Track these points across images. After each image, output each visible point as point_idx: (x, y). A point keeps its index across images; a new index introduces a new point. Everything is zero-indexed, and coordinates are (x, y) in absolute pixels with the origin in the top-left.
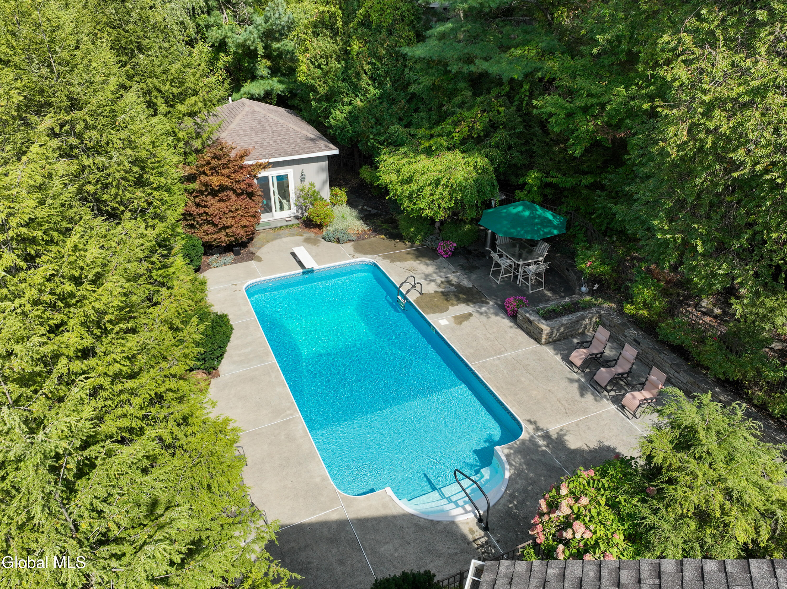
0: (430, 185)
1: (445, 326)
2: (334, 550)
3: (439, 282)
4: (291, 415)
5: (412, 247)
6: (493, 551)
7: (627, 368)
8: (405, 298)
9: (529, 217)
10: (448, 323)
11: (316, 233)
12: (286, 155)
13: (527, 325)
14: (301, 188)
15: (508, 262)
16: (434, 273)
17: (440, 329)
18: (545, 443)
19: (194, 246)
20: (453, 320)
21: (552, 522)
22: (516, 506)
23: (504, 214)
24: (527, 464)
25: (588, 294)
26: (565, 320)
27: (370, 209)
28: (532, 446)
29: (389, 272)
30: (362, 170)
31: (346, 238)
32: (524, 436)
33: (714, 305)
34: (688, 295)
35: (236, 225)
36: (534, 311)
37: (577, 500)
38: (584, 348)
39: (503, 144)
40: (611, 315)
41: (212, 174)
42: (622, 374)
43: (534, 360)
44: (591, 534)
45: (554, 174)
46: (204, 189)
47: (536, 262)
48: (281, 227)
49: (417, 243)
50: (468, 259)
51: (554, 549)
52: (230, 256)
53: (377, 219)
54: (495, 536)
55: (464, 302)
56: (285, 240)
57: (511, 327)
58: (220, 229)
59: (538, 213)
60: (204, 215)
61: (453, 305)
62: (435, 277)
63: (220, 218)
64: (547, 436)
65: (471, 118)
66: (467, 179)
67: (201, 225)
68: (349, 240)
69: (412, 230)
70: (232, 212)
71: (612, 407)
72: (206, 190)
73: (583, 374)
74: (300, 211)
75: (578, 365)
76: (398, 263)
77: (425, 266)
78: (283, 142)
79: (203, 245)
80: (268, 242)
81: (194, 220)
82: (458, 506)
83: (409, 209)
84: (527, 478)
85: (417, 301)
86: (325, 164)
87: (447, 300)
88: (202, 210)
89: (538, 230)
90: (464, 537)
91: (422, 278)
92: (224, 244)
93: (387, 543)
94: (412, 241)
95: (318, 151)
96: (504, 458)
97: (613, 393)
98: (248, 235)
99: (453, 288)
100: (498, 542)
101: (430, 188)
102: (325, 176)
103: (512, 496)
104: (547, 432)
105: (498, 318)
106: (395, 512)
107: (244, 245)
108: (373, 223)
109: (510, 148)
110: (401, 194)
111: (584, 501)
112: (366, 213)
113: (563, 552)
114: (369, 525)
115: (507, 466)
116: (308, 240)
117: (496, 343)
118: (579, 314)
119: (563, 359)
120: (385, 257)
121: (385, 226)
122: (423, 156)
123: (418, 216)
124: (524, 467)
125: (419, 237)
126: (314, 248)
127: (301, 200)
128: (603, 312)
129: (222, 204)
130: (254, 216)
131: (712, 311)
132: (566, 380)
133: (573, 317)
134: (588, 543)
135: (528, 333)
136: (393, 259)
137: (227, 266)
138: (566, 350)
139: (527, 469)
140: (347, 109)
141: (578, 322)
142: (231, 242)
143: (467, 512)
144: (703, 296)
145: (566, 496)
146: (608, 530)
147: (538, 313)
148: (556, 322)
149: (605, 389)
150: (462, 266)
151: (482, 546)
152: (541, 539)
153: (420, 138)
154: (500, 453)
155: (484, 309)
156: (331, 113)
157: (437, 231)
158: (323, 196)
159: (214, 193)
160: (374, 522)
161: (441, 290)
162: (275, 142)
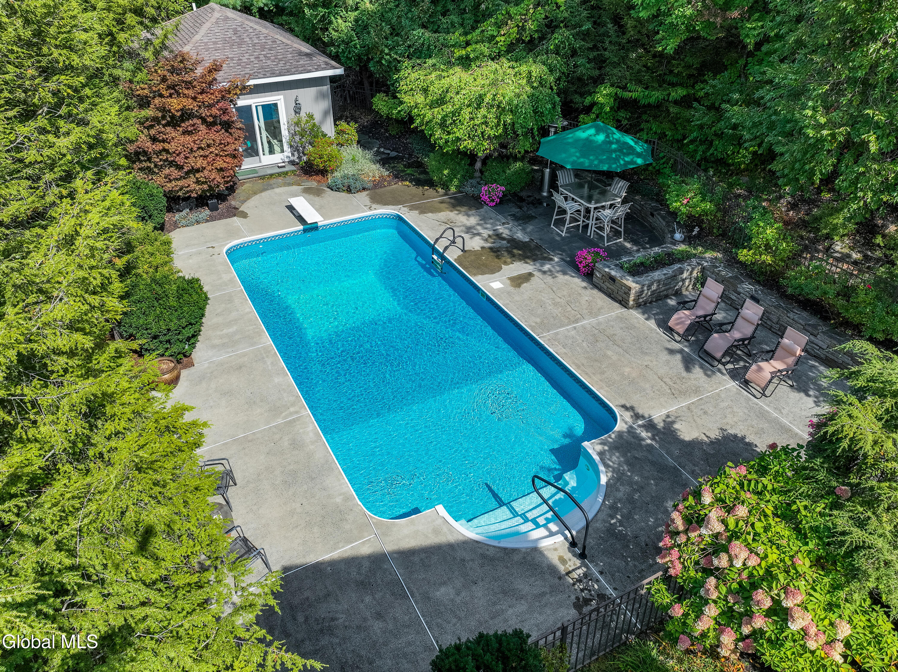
0: (469, 106)
1: (499, 290)
2: (368, 599)
3: (485, 235)
4: (297, 412)
5: (446, 194)
6: (596, 587)
7: (748, 330)
8: (442, 256)
9: (604, 142)
10: (502, 286)
11: (319, 182)
12: (274, 74)
13: (608, 285)
14: (296, 120)
15: (576, 207)
16: (478, 224)
17: (492, 294)
18: (649, 434)
19: (152, 196)
20: (508, 282)
21: (693, 544)
22: (620, 521)
23: (570, 140)
24: (628, 463)
25: (683, 242)
26: (657, 275)
27: (389, 152)
28: (632, 440)
29: (418, 226)
30: (375, 99)
31: (358, 185)
32: (620, 426)
33: (852, 248)
34: (815, 238)
35: (210, 168)
36: (616, 265)
37: (730, 510)
38: (687, 309)
39: (564, 48)
40: (717, 267)
41: (171, 96)
42: (743, 340)
43: (622, 328)
44: (759, 561)
45: (633, 88)
46: (160, 115)
47: (611, 205)
48: (271, 175)
49: (453, 189)
50: (520, 208)
51: (700, 584)
52: (206, 212)
53: (398, 163)
54: (597, 565)
55: (520, 260)
56: (277, 190)
57: (585, 288)
58: (188, 173)
59: (615, 136)
60: (164, 153)
61: (505, 263)
62: (480, 229)
63: (186, 158)
64: (650, 426)
65: (521, 14)
66: (518, 96)
67: (161, 168)
68: (364, 189)
69: (446, 172)
70: (203, 149)
71: (732, 385)
72: (164, 117)
73: (686, 344)
74: (296, 153)
75: (681, 333)
76: (430, 215)
77: (466, 217)
78: (269, 58)
79: (165, 195)
80: (255, 193)
81: (149, 160)
82: (538, 526)
83: (442, 142)
84: (630, 483)
85: (458, 260)
86: (326, 88)
87: (498, 257)
88: (159, 146)
89: (617, 159)
90: (552, 569)
91: (462, 231)
92: (194, 195)
93: (444, 583)
94: (445, 186)
95: (317, 70)
96: (596, 458)
97: (730, 366)
98: (227, 182)
99: (505, 242)
100: (601, 573)
101: (470, 109)
102: (326, 104)
103: (614, 508)
104: (651, 421)
105: (567, 277)
106: (451, 538)
107: (222, 197)
108: (393, 168)
109: (574, 53)
110: (431, 121)
111: (742, 511)
112: (383, 156)
113: (717, 587)
114: (416, 559)
115: (602, 468)
116: (307, 191)
117: (569, 309)
118: (677, 266)
119: (659, 326)
120: (412, 208)
121: (409, 171)
122: (458, 69)
123: (453, 150)
124: (626, 468)
125: (456, 182)
126: (317, 199)
127: (297, 138)
128: (706, 264)
129: (188, 138)
130: (234, 157)
131: (849, 256)
132: (666, 352)
133: (668, 271)
134: (755, 572)
135: (609, 296)
136: (423, 210)
137: (201, 225)
138: (661, 313)
139: (629, 470)
140: (353, 15)
141: (674, 277)
142: (204, 191)
143: (552, 534)
144: (836, 238)
145: (712, 505)
146: (784, 553)
147: (622, 268)
148: (646, 279)
149: (719, 361)
150: (514, 215)
151: (580, 581)
152: (676, 570)
153: (453, 46)
154: (590, 451)
155: (547, 267)
156: (330, 22)
157: (478, 174)
158: (326, 132)
159: (174, 122)
160: (423, 556)
161: (489, 245)
162: (257, 58)
